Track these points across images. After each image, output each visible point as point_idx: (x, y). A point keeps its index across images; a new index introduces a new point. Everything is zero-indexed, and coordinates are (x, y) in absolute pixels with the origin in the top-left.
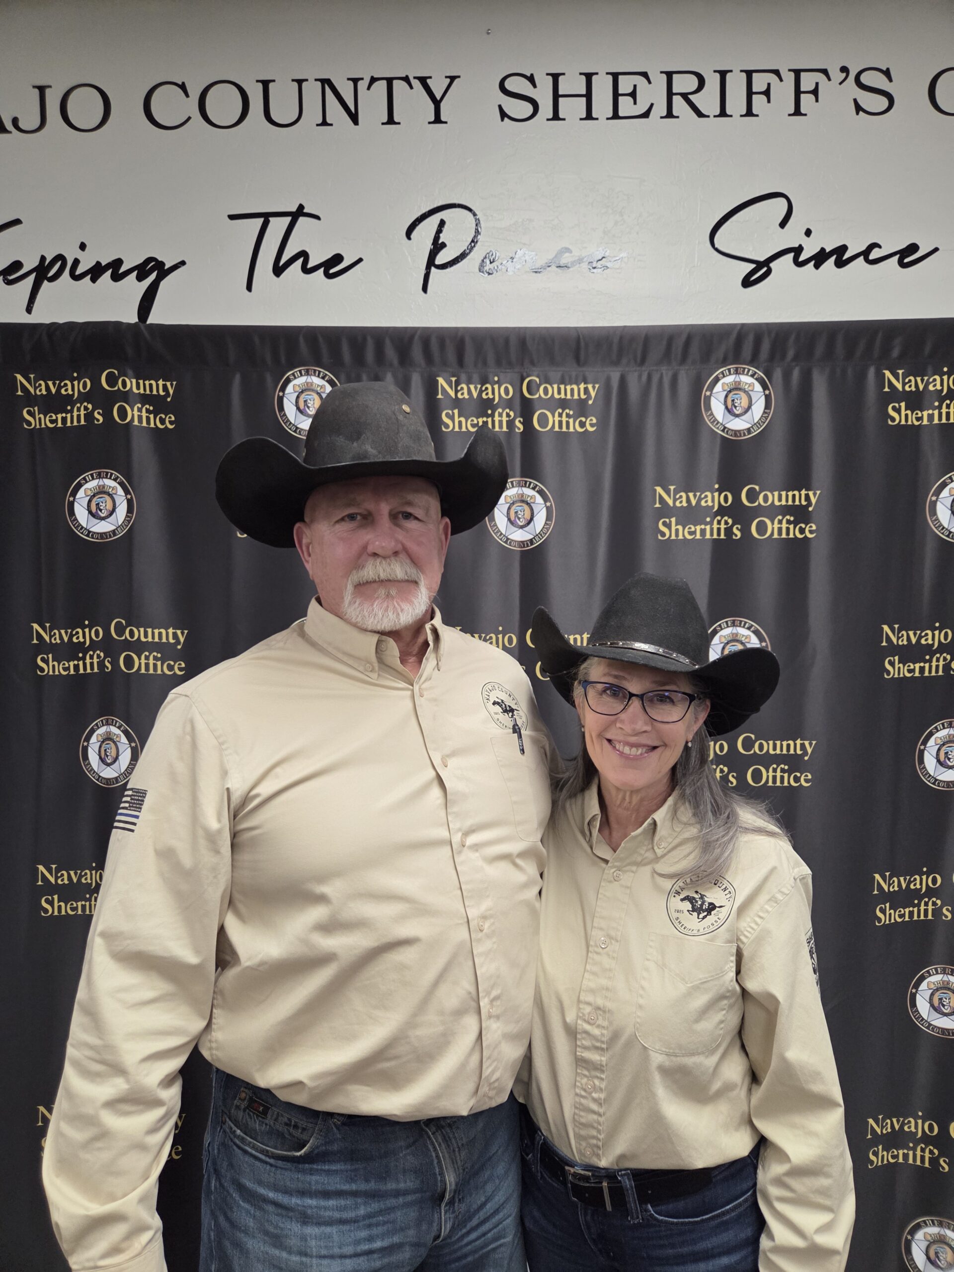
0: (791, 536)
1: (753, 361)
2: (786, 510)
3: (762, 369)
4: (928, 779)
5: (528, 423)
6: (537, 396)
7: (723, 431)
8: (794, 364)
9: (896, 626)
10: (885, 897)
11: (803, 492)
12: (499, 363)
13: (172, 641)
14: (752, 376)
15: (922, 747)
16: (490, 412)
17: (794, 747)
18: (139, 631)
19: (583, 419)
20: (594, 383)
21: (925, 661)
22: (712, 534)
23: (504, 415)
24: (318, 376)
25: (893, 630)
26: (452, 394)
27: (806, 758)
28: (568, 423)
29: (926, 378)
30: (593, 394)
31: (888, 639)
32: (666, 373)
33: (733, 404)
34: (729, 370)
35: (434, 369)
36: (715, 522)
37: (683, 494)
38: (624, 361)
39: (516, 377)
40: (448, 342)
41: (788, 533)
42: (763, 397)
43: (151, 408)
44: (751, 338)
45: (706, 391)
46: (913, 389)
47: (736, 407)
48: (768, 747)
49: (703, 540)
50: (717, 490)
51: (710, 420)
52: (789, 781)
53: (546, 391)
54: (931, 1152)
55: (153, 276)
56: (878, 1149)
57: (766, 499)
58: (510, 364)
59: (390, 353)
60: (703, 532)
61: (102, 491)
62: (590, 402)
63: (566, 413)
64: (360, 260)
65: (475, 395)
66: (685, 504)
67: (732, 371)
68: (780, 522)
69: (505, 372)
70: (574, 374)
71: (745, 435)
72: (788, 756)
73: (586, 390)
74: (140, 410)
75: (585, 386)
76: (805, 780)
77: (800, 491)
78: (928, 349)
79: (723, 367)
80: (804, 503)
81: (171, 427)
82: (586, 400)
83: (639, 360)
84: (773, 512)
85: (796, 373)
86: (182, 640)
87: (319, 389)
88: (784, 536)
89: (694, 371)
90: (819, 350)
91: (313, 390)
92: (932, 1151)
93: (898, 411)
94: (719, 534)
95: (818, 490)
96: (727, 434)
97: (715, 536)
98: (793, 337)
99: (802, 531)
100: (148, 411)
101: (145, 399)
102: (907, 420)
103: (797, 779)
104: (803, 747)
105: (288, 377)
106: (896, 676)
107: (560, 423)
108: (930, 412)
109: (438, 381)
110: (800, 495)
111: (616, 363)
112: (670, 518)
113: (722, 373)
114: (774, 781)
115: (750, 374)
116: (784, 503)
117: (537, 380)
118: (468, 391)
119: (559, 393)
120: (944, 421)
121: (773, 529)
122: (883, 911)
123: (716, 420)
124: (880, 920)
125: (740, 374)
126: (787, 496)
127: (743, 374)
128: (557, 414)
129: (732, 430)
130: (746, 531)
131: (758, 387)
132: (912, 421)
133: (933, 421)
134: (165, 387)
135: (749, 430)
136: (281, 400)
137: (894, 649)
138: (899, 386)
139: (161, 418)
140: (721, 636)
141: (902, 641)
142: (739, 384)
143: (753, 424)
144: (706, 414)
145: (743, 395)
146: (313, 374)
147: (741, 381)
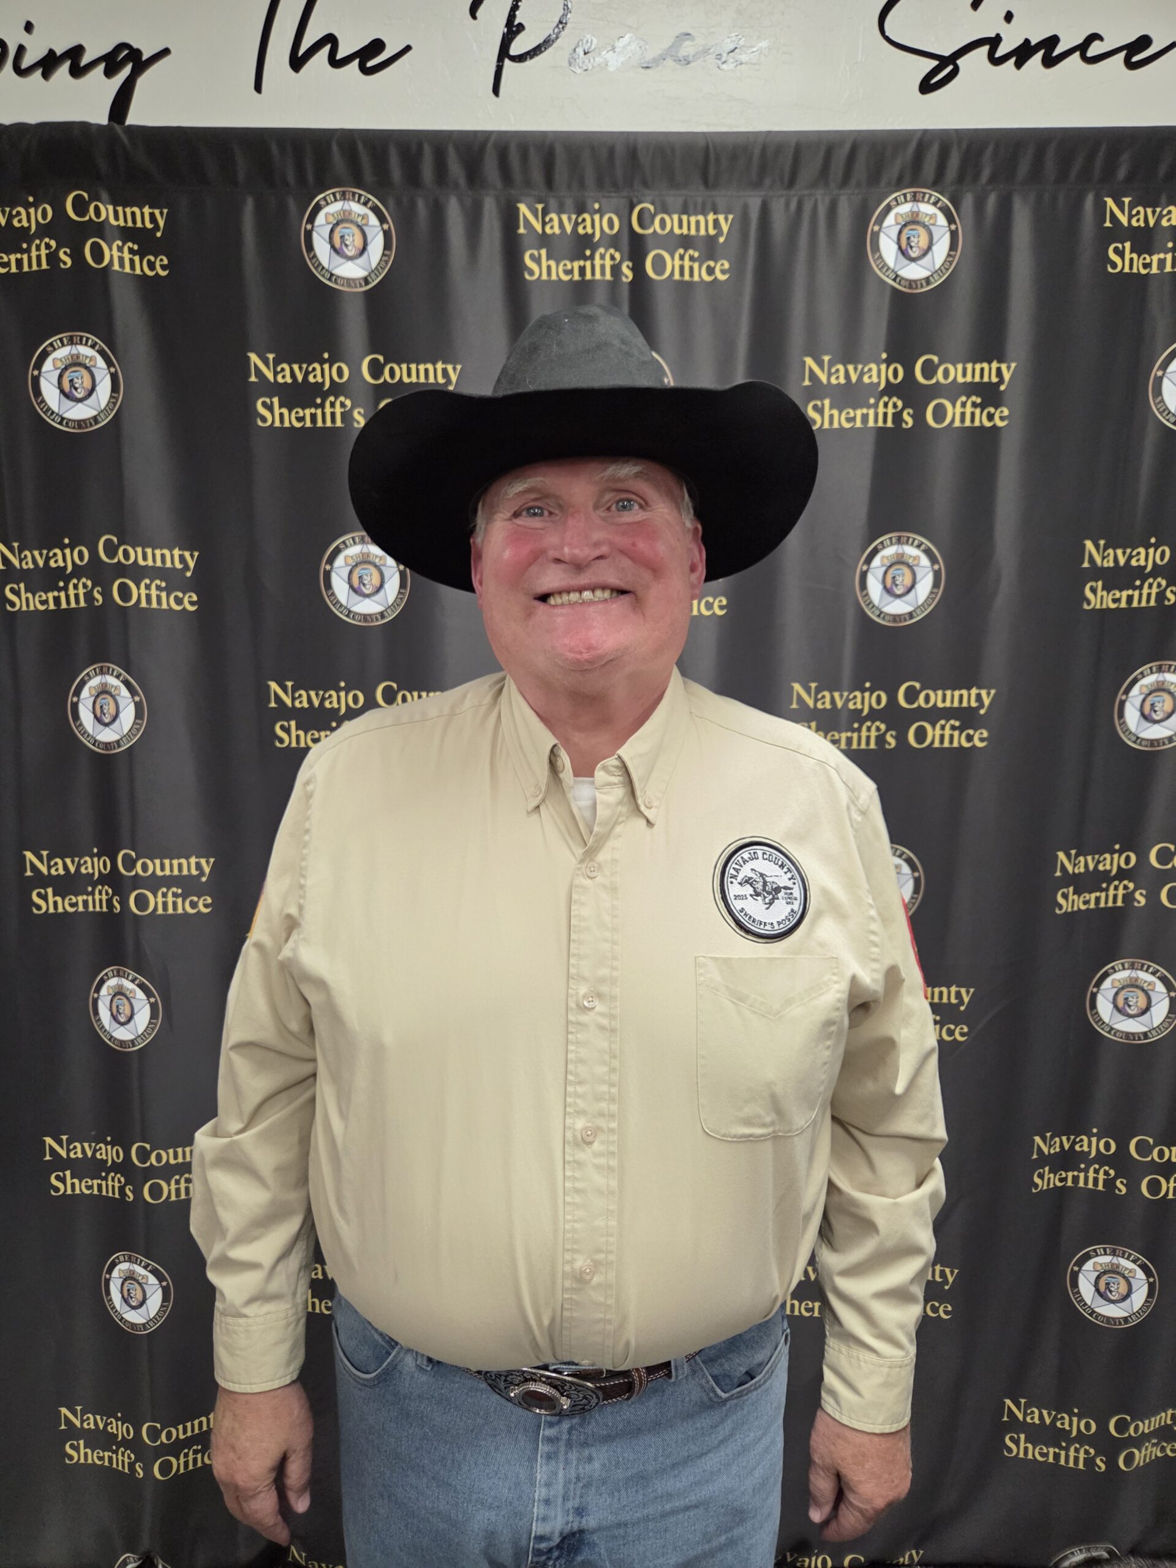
0: (977, 423)
1: (936, 184)
2: (971, 389)
3: (947, 195)
4: (1130, 738)
5: (638, 269)
6: (651, 231)
7: (894, 280)
8: (990, 187)
9: (1102, 542)
10: (1070, 879)
11: (995, 365)
12: (600, 183)
13: (178, 566)
14: (935, 204)
15: (1124, 697)
16: (588, 253)
17: (967, 697)
18: (136, 552)
19: (712, 264)
20: (727, 212)
21: (1135, 588)
22: (876, 421)
23: (608, 257)
24: (359, 201)
25: (1097, 547)
26: (538, 227)
27: (982, 712)
28: (691, 269)
29: (1159, 209)
30: (725, 228)
31: (1092, 560)
32: (821, 198)
33: (908, 244)
34: (905, 195)
35: (513, 192)
36: (881, 404)
37: (841, 367)
38: (767, 181)
39: (623, 203)
40: (532, 150)
41: (972, 420)
42: (948, 234)
43: (136, 247)
44: (934, 150)
45: (874, 225)
46: (1142, 224)
47: (911, 247)
48: (937, 699)
49: (865, 429)
50: (884, 361)
51: (877, 266)
52: (960, 740)
53: (663, 223)
54: (1106, 1173)
55: (127, 71)
56: (1044, 1171)
57: (946, 373)
58: (615, 185)
59: (456, 169)
60: (865, 418)
61: (75, 363)
62: (722, 240)
63: (690, 255)
64: (408, 48)
65: (569, 229)
66: (842, 381)
67: (909, 197)
68: (964, 405)
69: (610, 197)
70: (700, 200)
71: (922, 287)
72: (960, 709)
73: (716, 222)
74: (120, 249)
75: (715, 217)
76: (979, 738)
77: (990, 363)
78: (1163, 170)
79: (896, 191)
80: (995, 380)
81: (163, 273)
82: (716, 237)
83: (786, 179)
84: (955, 391)
85: (992, 201)
86: (192, 564)
87: (359, 219)
88: (968, 423)
89: (859, 197)
90: (1024, 168)
91: (352, 222)
92: (1108, 1172)
93: (1121, 254)
94: (885, 421)
95: (1013, 361)
96: (900, 285)
97: (880, 424)
98: (991, 148)
99: (990, 417)
100: (131, 251)
101: (128, 234)
102: (1131, 267)
103: (969, 738)
104: (979, 698)
105: (317, 203)
106: (1098, 607)
107: (682, 268)
108: (1162, 256)
109: (518, 209)
110: (990, 369)
111: (757, 184)
112: (822, 399)
113: (896, 199)
114: (942, 740)
115: (931, 202)
116: (969, 379)
117: (652, 208)
118: (560, 223)
119: (681, 226)
121: (954, 414)
122: (1065, 896)
123: (886, 265)
124: (1061, 907)
125: (918, 201)
126: (974, 370)
128: (677, 256)
129: (906, 280)
130: (919, 417)
131: (942, 220)
132: (1138, 269)
134: (152, 216)
135: (927, 280)
136: (309, 235)
137: (1097, 573)
138: (1124, 220)
139: (149, 261)
140: (883, 557)
141: (1108, 562)
142: (918, 215)
143: (933, 271)
144: (873, 257)
145: (922, 231)
146: (351, 198)
147: (919, 211)
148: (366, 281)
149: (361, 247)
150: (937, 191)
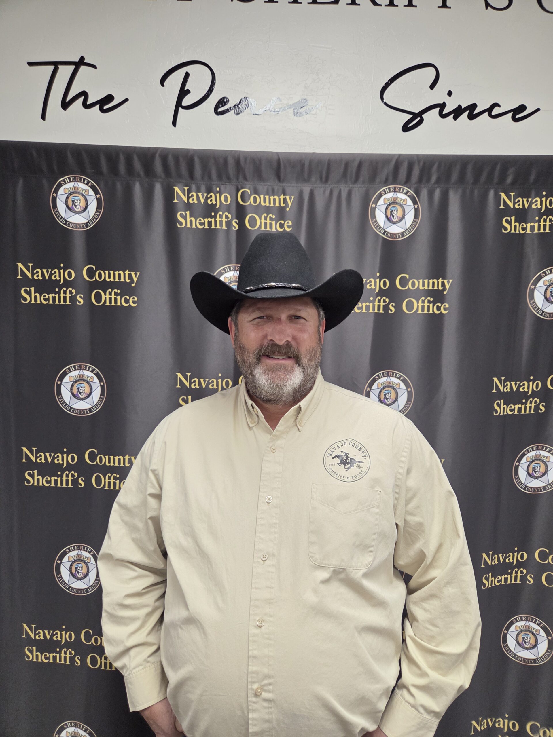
0: (431, 312)
1: (407, 182)
2: (428, 293)
3: (413, 189)
4: (521, 486)
5: (241, 223)
6: (248, 203)
7: (384, 234)
8: (436, 186)
9: (503, 378)
10: (489, 569)
12: (220, 177)
14: (406, 194)
15: (517, 464)
16: (213, 214)
19: (283, 222)
20: (291, 195)
21: (522, 404)
22: (374, 309)
23: (224, 216)
24: (83, 183)
25: (500, 381)
26: (185, 200)
28: (271, 224)
29: (530, 199)
30: (290, 203)
31: (497, 387)
32: (344, 189)
33: (392, 214)
34: (389, 189)
35: (171, 180)
36: (377, 300)
38: (313, 179)
39: (233, 189)
40: (181, 159)
41: (428, 310)
42: (413, 210)
44: (405, 165)
45: (372, 204)
46: (521, 207)
47: (393, 216)
49: (368, 313)
50: (379, 277)
53: (255, 200)
57: (413, 284)
58: (229, 179)
59: (138, 166)
60: (368, 308)
63: (270, 217)
64: (126, 100)
65: (202, 201)
67: (391, 189)
68: (423, 302)
69: (225, 185)
70: (276, 188)
71: (399, 237)
73: (285, 200)
75: (284, 197)
77: (438, 279)
78: (532, 177)
79: (385, 187)
80: (440, 288)
82: (284, 208)
83: (324, 179)
84: (418, 294)
85: (437, 193)
87: (84, 192)
88: (426, 312)
89: (364, 189)
90: (454, 177)
91: (79, 193)
93: (510, 223)
94: (379, 309)
95: (451, 279)
96: (387, 236)
97: (376, 311)
98: (436, 165)
99: (439, 308)
102: (515, 230)
105: (59, 183)
106: (502, 414)
107: (265, 224)
108: (532, 224)
109: (174, 189)
110: (438, 283)
111: (307, 181)
113: (384, 190)
115: (404, 192)
116: (426, 287)
117: (249, 191)
118: (197, 198)
119: (265, 202)
120: (542, 231)
121: (418, 306)
122: (487, 579)
123: (379, 226)
124: (484, 585)
125: (397, 192)
126: (429, 283)
127: (399, 192)
128: (263, 218)
129: (390, 234)
130: (398, 307)
131: (410, 202)
132: (519, 231)
133: (534, 231)
135: (402, 234)
136: (54, 199)
137: (501, 395)
138: (511, 205)
140: (379, 383)
141: (507, 389)
142: (396, 199)
143: (406, 229)
144: (372, 221)
145: (399, 208)
146: (79, 181)
147: (397, 197)
148: (86, 224)
149: (84, 207)
150: (407, 187)
